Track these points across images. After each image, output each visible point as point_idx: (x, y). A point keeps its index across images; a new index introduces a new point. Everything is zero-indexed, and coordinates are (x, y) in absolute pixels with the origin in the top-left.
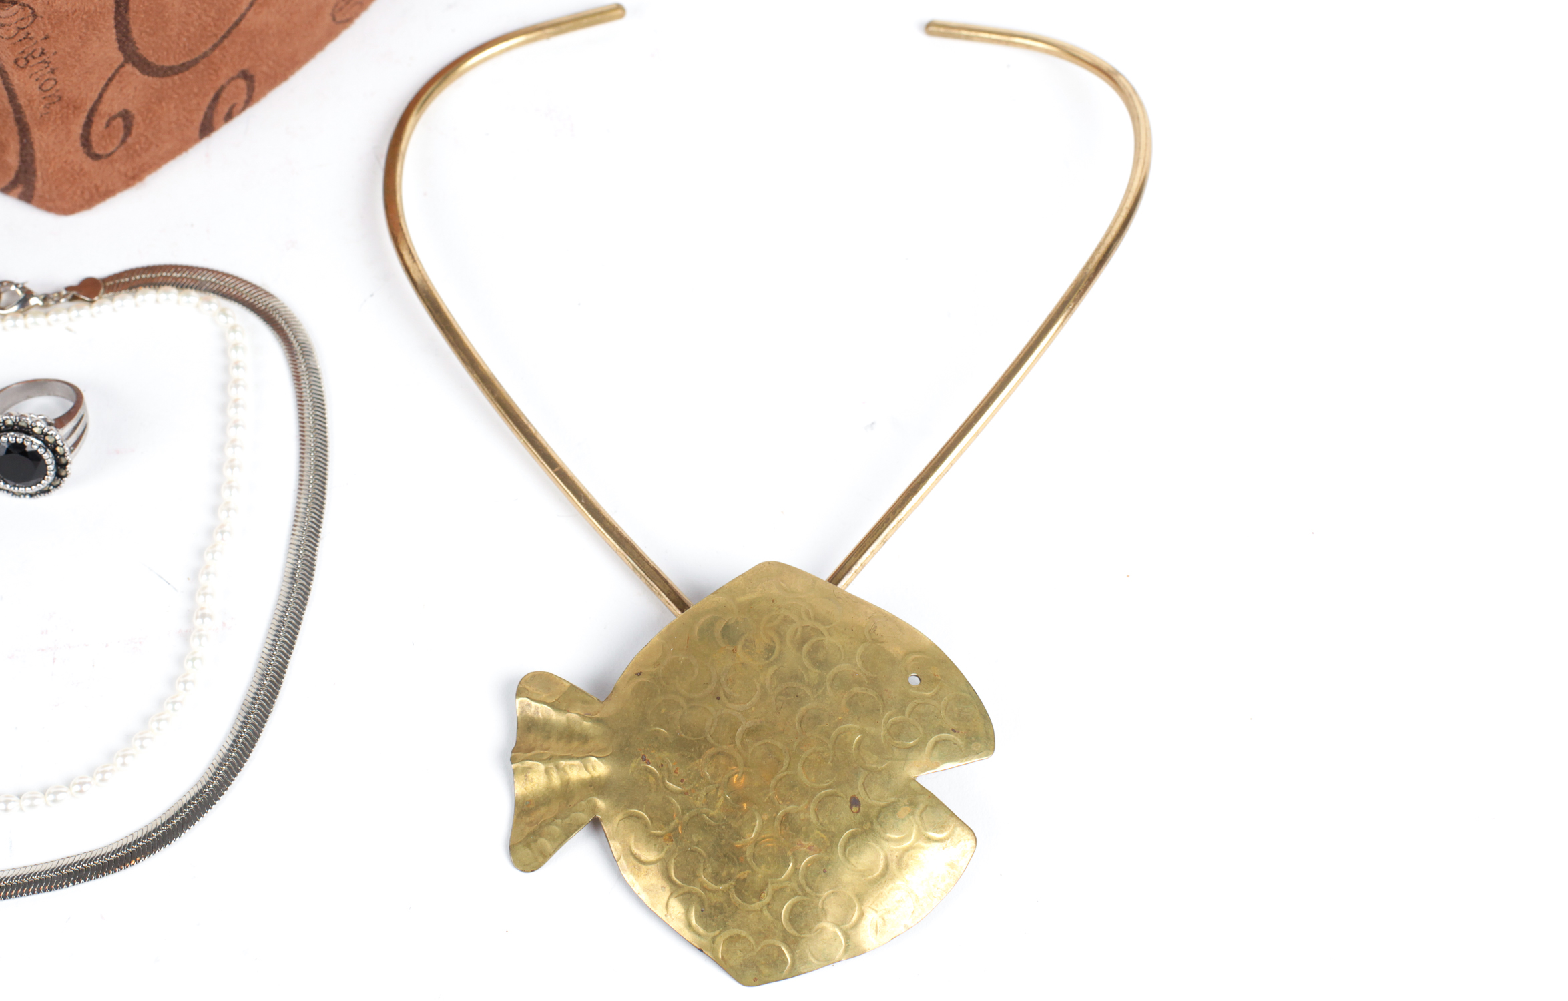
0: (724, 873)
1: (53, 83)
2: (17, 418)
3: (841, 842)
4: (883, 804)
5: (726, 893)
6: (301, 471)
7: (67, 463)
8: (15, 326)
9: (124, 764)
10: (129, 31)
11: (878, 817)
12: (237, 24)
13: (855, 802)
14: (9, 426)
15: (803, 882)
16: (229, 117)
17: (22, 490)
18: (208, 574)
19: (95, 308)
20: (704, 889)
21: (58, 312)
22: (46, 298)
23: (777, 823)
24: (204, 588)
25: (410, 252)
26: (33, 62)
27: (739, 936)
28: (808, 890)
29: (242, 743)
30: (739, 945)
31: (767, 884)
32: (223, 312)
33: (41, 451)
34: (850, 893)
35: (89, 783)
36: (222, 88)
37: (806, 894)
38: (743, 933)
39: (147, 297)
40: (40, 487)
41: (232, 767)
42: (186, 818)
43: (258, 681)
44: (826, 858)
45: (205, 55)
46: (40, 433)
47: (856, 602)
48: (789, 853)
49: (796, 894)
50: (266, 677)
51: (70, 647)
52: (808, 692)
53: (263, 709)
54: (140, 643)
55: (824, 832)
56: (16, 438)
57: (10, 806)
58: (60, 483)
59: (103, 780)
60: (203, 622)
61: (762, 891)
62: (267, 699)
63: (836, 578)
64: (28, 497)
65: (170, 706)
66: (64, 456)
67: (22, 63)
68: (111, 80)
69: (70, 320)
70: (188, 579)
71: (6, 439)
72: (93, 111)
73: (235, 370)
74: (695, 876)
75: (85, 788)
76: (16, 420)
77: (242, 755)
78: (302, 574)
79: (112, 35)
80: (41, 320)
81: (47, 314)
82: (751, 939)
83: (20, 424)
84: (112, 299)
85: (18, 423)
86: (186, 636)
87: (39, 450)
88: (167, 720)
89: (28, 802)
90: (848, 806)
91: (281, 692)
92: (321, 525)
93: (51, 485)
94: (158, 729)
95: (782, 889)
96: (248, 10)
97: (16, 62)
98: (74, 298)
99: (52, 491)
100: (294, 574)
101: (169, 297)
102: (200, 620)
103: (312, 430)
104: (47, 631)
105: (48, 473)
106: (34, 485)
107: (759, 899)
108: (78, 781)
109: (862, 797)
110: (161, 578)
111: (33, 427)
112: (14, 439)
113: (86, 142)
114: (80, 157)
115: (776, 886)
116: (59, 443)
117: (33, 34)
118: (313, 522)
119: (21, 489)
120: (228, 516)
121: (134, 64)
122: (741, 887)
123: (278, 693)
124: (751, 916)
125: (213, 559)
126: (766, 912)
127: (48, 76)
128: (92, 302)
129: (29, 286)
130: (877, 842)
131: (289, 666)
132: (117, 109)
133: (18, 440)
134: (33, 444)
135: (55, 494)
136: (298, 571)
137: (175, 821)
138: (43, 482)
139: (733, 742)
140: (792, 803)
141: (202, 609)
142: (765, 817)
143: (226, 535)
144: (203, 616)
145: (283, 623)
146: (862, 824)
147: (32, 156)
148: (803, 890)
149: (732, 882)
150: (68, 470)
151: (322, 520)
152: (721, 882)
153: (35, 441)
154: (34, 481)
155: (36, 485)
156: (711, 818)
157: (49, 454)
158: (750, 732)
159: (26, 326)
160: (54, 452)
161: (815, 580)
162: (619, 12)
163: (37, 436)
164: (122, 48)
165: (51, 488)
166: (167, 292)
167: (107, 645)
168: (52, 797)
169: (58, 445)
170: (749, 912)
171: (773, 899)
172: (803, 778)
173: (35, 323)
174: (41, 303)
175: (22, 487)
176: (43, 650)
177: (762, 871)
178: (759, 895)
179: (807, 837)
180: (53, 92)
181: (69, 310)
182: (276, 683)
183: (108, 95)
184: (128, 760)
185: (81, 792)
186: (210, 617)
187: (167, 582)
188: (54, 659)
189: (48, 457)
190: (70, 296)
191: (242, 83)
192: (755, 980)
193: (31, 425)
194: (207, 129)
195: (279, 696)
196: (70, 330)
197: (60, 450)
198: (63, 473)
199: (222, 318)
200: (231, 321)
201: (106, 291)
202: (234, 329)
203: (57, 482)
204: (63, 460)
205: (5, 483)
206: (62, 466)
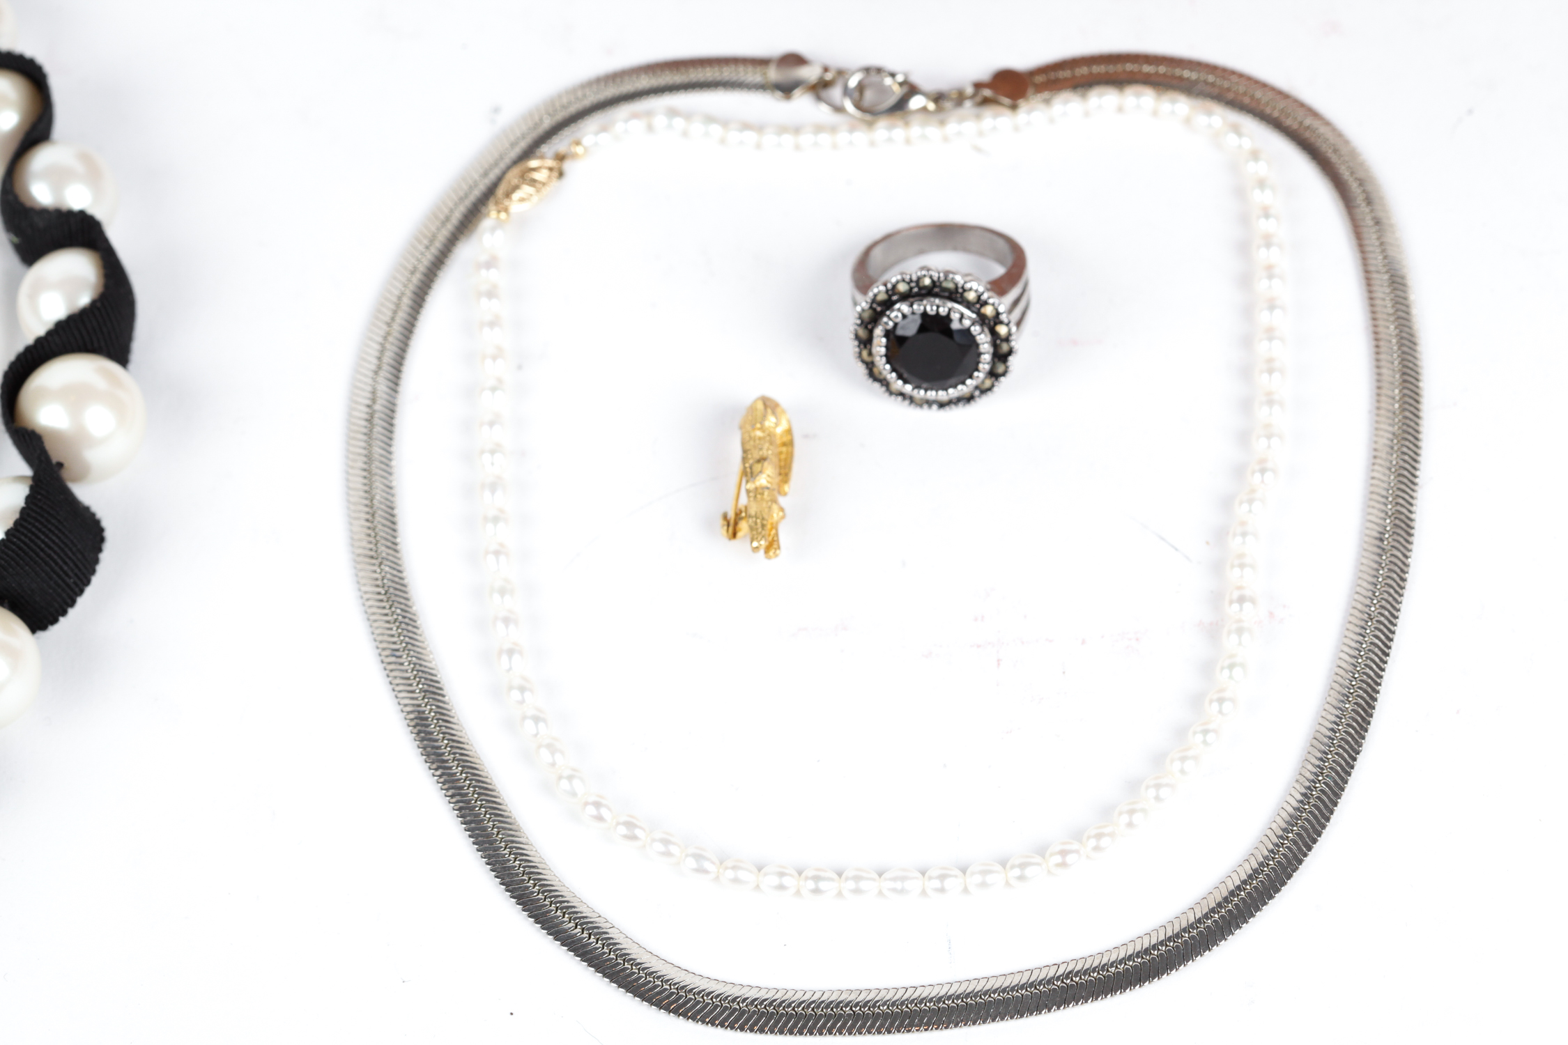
2: (942, 275)
6: (1378, 381)
7: (1010, 352)
8: (890, 140)
9: (1130, 825)
14: (925, 287)
17: (931, 394)
18: (1244, 534)
19: (1020, 117)
21: (961, 120)
22: (938, 98)
24: (1241, 556)
29: (1319, 798)
32: (1236, 129)
33: (976, 329)
35: (1077, 852)
39: (1104, 100)
40: (962, 390)
41: (1305, 835)
42: (1235, 911)
43: (1335, 703)
46: (975, 300)
50: (1348, 697)
51: (1023, 643)
53: (1347, 747)
54: (1137, 639)
56: (938, 307)
57: (948, 883)
58: (993, 386)
59: (1097, 848)
60: (1241, 610)
62: (1353, 732)
64: (935, 407)
65: (1199, 737)
66: (1007, 339)
69: (981, 134)
70: (1207, 543)
71: (922, 308)
73: (1263, 220)
75: (1070, 859)
76: (939, 278)
77: (1319, 816)
78: (1394, 540)
80: (933, 131)
81: (942, 123)
83: (945, 285)
84: (1047, 102)
85: (941, 283)
86: (1213, 631)
87: (972, 329)
88: (1195, 758)
89: (978, 879)
91: (1373, 721)
92: (1417, 466)
93: (977, 388)
94: (1182, 772)
98: (986, 102)
99: (977, 399)
100: (1381, 540)
101: (1141, 100)
102: (1236, 606)
103: (1392, 318)
104: (983, 617)
105: (981, 366)
106: (951, 387)
108: (1017, 862)
110: (1163, 539)
111: (964, 291)
112: (935, 308)
116: (1003, 318)
118: (1405, 461)
119: (929, 393)
120: (1269, 447)
123: (1369, 723)
125: (1250, 511)
128: (1014, 107)
131: (1384, 682)
133: (941, 310)
134: (961, 317)
135: (982, 405)
136: (1387, 536)
137: (1216, 916)
138: (969, 382)
141: (1239, 588)
143: (1268, 475)
144: (1241, 600)
145: (1370, 615)
150: (1009, 364)
151: (1419, 458)
153: (967, 312)
154: (952, 381)
155: (955, 386)
157: (986, 335)
159: (908, 141)
160: (994, 333)
163: (969, 305)
165: (977, 393)
166: (1137, 96)
167: (1083, 642)
168: (1017, 872)
169: (1001, 323)
173: (924, 137)
174: (931, 106)
175: (932, 389)
176: (979, 646)
181: (978, 117)
182: (1366, 707)
184: (1137, 818)
185: (1063, 865)
186: (1253, 601)
187: (1173, 547)
188: (998, 660)
189: (983, 340)
190: (978, 99)
193: (963, 287)
195: (1371, 728)
196: (978, 149)
197: (1002, 330)
198: (1001, 369)
199: (1232, 139)
200: (1247, 143)
201: (1040, 88)
202: (1255, 155)
203: (988, 383)
204: (1005, 347)
205: (906, 382)
206: (1001, 357)
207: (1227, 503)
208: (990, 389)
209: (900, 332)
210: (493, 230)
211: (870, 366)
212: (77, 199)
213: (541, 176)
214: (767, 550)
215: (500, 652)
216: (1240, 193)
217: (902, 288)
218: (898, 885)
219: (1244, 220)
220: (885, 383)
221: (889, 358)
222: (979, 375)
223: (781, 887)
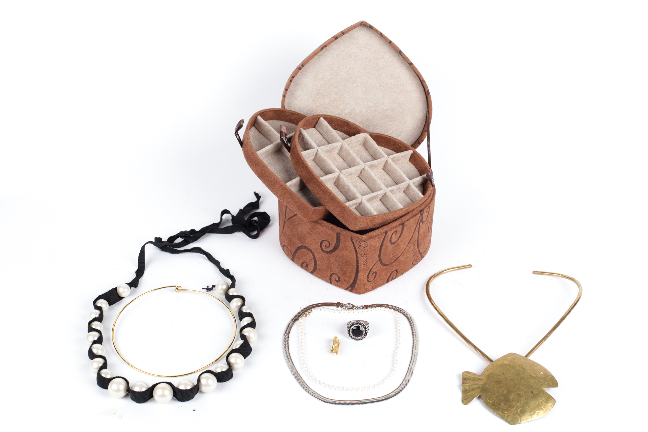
0: (506, 404)
1: (366, 261)
2: (359, 321)
3: (530, 399)
4: (537, 393)
5: (507, 407)
7: (367, 332)
10: (381, 253)
11: (536, 395)
12: (398, 258)
13: (532, 392)
14: (357, 323)
15: (522, 405)
16: (392, 280)
17: (357, 338)
18: (396, 354)
19: (368, 310)
20: (502, 407)
21: (360, 310)
22: (357, 308)
23: (517, 395)
24: (396, 356)
25: (434, 302)
26: (364, 256)
27: (510, 415)
28: (523, 407)
30: (510, 417)
31: (515, 406)
33: (363, 329)
34: (532, 408)
36: (392, 272)
37: (523, 408)
38: (511, 414)
39: (378, 309)
40: (361, 337)
44: (527, 401)
45: (391, 263)
47: (530, 360)
48: (519, 400)
49: (521, 407)
52: (521, 373)
55: (526, 397)
59: (378, 386)
60: (396, 362)
61: (514, 407)
63: (527, 356)
64: (357, 340)
66: (367, 331)
67: (362, 255)
68: (375, 264)
70: (392, 355)
71: (356, 326)
72: (371, 270)
73: (398, 322)
74: (501, 404)
75: (375, 387)
79: (378, 253)
80: (356, 311)
81: (358, 310)
82: (512, 416)
83: (359, 323)
86: (393, 364)
90: (530, 393)
93: (363, 337)
95: (518, 407)
96: (400, 255)
97: (361, 255)
98: (363, 308)
101: (383, 308)
106: (359, 337)
107: (514, 408)
109: (533, 391)
113: (368, 278)
114: (366, 280)
115: (517, 406)
116: (367, 328)
117: (366, 249)
120: (399, 345)
121: (380, 262)
122: (510, 406)
124: (512, 411)
126: (515, 411)
127: (366, 260)
129: (354, 305)
130: (537, 399)
132: (375, 271)
133: (359, 326)
135: (363, 340)
139: (507, 381)
140: (519, 391)
141: (396, 360)
142: (514, 394)
143: (399, 348)
146: (533, 396)
147: (357, 278)
148: (522, 407)
149: (508, 405)
152: (506, 405)
156: (503, 394)
158: (510, 379)
159: (354, 311)
161: (521, 356)
162: (471, 266)
163: (362, 326)
164: (379, 257)
166: (382, 308)
169: (366, 328)
170: (512, 410)
171: (516, 408)
172: (521, 388)
177: (514, 403)
178: (513, 408)
179: (523, 397)
180: (365, 264)
181: (362, 310)
183: (374, 267)
184: (384, 383)
189: (364, 331)
191: (396, 272)
192: (513, 423)
193: (362, 323)
194: (388, 281)
196: (362, 313)
197: (366, 329)
198: (366, 335)
199: (395, 313)
200: (396, 313)
201: (370, 307)
202: (397, 314)
203: (364, 337)
204: (366, 332)
205: (354, 336)
206: (366, 333)
207: (394, 351)
208: (364, 338)
209: (353, 329)
210: (301, 319)
211: (350, 334)
212: (248, 311)
213: (307, 314)
214: (336, 353)
215: (303, 364)
216: (395, 319)
217: (354, 323)
218: (354, 389)
219: (396, 322)
220: (351, 336)
221: (352, 332)
222: (363, 335)
223: (339, 389)
